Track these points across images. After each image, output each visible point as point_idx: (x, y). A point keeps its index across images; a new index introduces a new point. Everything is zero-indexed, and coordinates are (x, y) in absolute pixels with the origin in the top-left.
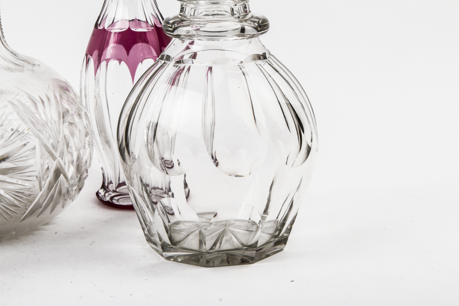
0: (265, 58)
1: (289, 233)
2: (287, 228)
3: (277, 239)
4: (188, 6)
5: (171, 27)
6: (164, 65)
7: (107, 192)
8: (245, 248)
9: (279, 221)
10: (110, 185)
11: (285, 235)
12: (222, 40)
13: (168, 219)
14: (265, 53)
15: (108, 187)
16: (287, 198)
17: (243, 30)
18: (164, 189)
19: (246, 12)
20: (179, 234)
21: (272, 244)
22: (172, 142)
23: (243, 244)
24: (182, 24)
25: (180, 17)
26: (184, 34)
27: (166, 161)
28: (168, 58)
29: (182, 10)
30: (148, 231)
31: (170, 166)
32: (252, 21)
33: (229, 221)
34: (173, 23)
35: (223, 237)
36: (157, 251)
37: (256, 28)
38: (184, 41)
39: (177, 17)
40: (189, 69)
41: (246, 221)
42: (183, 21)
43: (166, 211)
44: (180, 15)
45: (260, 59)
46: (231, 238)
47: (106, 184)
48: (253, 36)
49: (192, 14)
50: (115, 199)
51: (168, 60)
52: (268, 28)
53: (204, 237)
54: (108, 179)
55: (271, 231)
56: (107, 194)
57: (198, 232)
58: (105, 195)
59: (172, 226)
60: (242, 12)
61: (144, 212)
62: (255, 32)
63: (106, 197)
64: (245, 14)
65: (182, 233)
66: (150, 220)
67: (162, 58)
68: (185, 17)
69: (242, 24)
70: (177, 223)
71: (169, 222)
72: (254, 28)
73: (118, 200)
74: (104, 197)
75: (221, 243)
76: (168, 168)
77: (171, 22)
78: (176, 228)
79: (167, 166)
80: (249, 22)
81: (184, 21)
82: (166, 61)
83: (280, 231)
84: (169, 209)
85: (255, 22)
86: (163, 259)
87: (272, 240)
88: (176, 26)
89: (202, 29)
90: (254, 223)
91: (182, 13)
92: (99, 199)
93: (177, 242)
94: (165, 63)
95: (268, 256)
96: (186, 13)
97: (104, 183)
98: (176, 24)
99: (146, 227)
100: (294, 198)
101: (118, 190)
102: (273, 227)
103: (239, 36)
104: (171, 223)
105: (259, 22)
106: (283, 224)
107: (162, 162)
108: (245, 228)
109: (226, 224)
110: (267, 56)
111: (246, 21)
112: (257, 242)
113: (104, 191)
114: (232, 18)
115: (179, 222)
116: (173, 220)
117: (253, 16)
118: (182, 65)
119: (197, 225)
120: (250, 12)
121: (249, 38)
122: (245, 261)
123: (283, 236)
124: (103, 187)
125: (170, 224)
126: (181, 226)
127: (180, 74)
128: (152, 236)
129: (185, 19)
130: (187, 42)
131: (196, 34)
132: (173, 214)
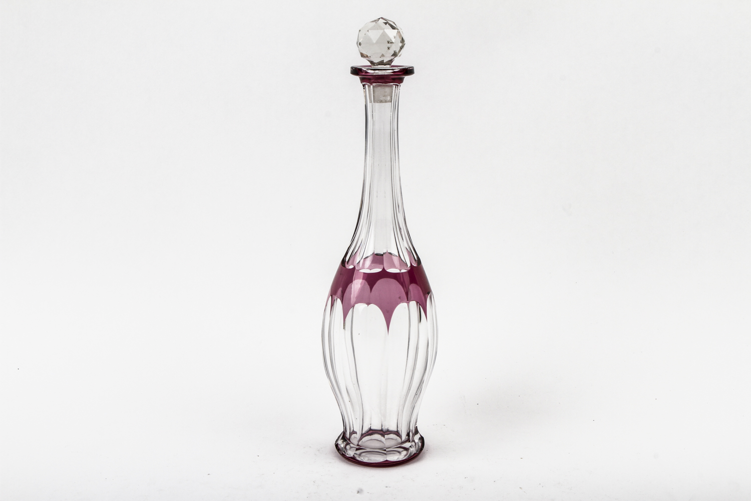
7: (348, 444)
10: (353, 436)
15: (349, 439)
47: (348, 435)
54: (350, 429)
56: (348, 447)
58: (345, 448)
73: (360, 455)
92: (340, 453)
97: (344, 433)
101: (360, 443)
113: (343, 442)
124: (344, 437)
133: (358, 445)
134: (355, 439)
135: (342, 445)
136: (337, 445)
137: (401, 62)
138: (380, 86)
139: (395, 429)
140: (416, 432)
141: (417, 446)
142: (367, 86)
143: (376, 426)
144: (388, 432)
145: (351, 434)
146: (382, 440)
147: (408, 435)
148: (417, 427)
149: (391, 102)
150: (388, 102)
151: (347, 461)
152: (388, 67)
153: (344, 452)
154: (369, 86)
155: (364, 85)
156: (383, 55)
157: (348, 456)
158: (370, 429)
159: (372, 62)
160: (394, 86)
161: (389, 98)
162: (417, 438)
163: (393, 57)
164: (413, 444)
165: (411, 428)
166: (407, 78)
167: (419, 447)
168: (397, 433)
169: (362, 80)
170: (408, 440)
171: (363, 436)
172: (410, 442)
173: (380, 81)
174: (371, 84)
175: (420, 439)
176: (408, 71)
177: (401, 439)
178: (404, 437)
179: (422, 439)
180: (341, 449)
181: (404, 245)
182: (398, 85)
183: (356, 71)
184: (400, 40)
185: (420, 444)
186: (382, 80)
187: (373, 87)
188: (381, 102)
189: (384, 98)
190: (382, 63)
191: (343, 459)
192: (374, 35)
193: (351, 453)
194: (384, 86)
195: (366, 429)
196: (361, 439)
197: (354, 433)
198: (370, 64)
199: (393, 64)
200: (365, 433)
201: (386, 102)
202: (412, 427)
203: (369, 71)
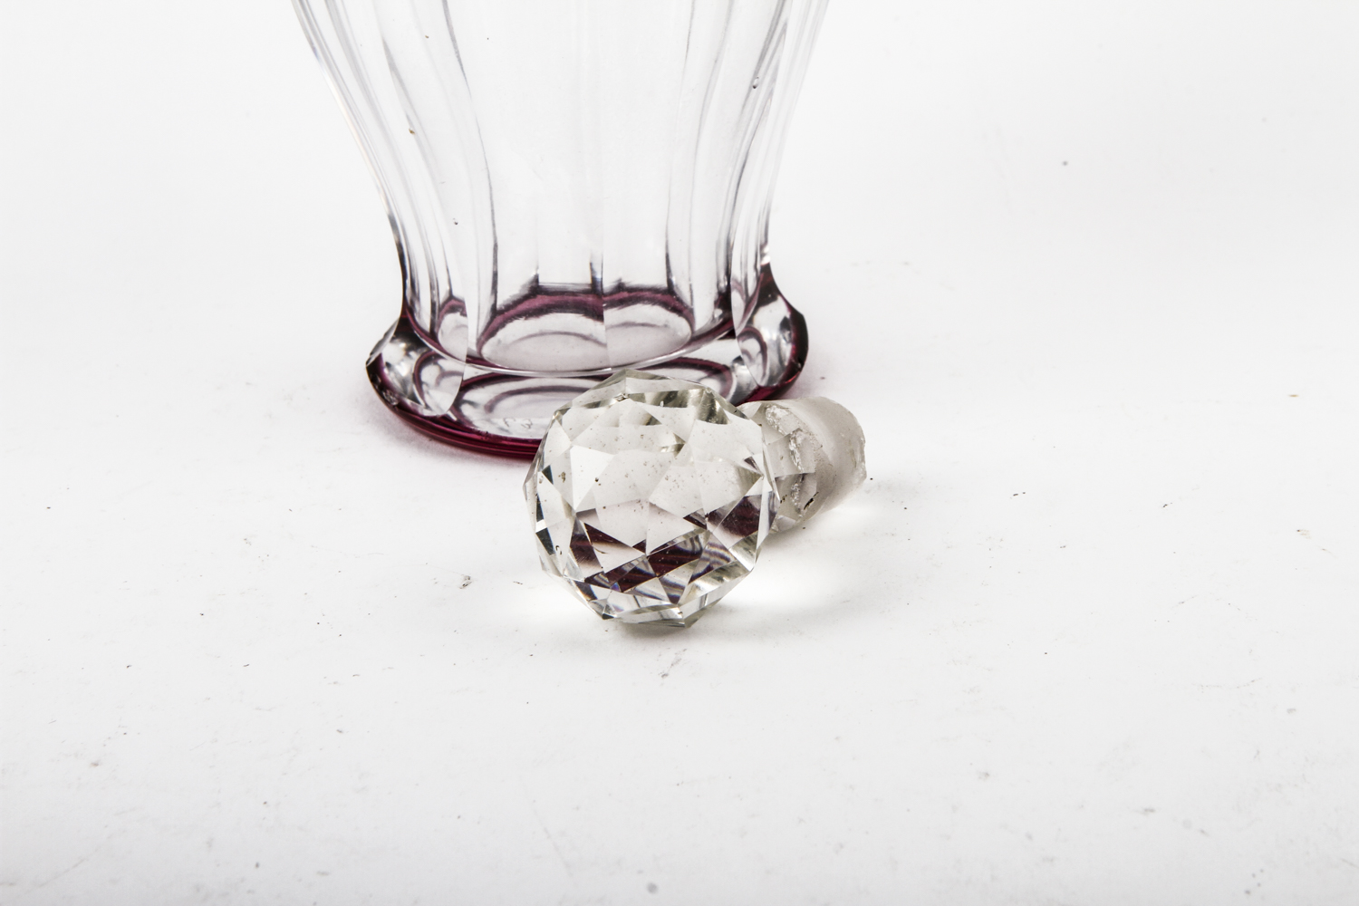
7: (428, 359)
10: (450, 320)
15: (433, 336)
47: (424, 318)
50: (471, 403)
54: (433, 287)
56: (429, 373)
58: (416, 377)
63: (424, 387)
73: (490, 408)
74: (413, 388)
92: (387, 402)
97: (408, 309)
101: (486, 352)
113: (408, 350)
124: (406, 329)
133: (474, 359)
134: (459, 335)
135: (400, 363)
136: (375, 370)
139: (661, 282)
140: (767, 290)
141: (772, 356)
143: (566, 273)
144: (627, 295)
145: (438, 311)
146: (595, 335)
147: (724, 300)
148: (766, 270)
151: (425, 440)
153: (414, 398)
157: (426, 413)
158: (535, 289)
162: (769, 320)
164: (752, 345)
165: (736, 272)
167: (781, 361)
168: (669, 298)
170: (724, 328)
171: (500, 316)
172: (731, 335)
175: (785, 325)
177: (691, 321)
178: (705, 314)
179: (796, 325)
180: (396, 384)
185: (787, 349)
191: (407, 431)
193: (438, 401)
195: (510, 290)
196: (490, 332)
197: (453, 310)
200: (508, 307)
202: (744, 265)
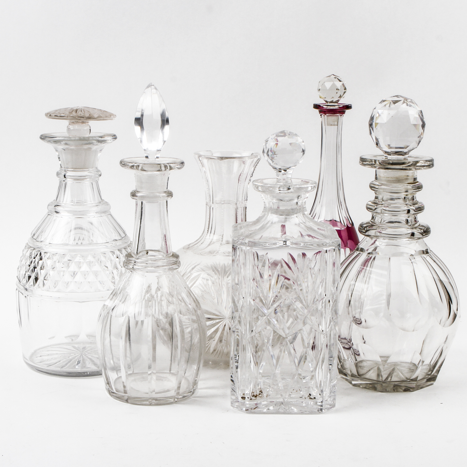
0: (427, 253)
1: (438, 373)
2: (437, 370)
3: (430, 376)
4: (377, 216)
5: (364, 230)
6: (359, 254)
8: (408, 380)
9: (432, 365)
11: (435, 374)
12: (399, 240)
13: (356, 358)
14: (427, 249)
16: (437, 350)
17: (413, 234)
18: (348, 340)
19: (416, 222)
20: (363, 369)
21: (425, 380)
22: (361, 306)
23: (407, 378)
24: (372, 228)
25: (371, 223)
26: (374, 235)
27: (357, 319)
28: (362, 250)
29: (373, 218)
30: (341, 366)
31: (359, 323)
32: (420, 228)
33: (396, 363)
34: (366, 227)
35: (393, 373)
36: (347, 380)
37: (422, 234)
38: (372, 239)
39: (369, 223)
40: (374, 258)
41: (408, 363)
42: (372, 226)
43: (354, 353)
44: (371, 222)
45: (423, 253)
46: (399, 374)
48: (419, 238)
49: (380, 222)
51: (361, 251)
52: (430, 233)
53: (380, 372)
55: (426, 371)
57: (376, 368)
59: (358, 364)
60: (413, 221)
61: (340, 352)
62: (421, 236)
64: (415, 223)
65: (365, 368)
66: (344, 358)
67: (357, 250)
68: (375, 223)
69: (412, 230)
70: (361, 361)
71: (356, 360)
72: (420, 233)
75: (391, 377)
76: (358, 323)
77: (365, 226)
78: (361, 365)
79: (357, 322)
80: (418, 229)
81: (374, 226)
82: (361, 252)
83: (432, 371)
84: (356, 351)
85: (421, 229)
86: (351, 386)
87: (427, 376)
88: (368, 229)
89: (383, 232)
90: (415, 365)
91: (372, 221)
93: (361, 375)
94: (360, 253)
95: (422, 388)
96: (376, 220)
98: (368, 228)
99: (340, 363)
100: (443, 348)
102: (427, 369)
103: (410, 238)
104: (358, 361)
105: (424, 229)
106: (434, 367)
107: (354, 320)
108: (408, 368)
109: (395, 364)
110: (429, 251)
111: (416, 228)
112: (417, 377)
114: (407, 226)
115: (362, 360)
116: (359, 359)
117: (420, 225)
118: (370, 256)
119: (376, 363)
120: (418, 221)
121: (417, 239)
122: (407, 390)
123: (433, 375)
125: (356, 362)
126: (364, 364)
127: (369, 262)
128: (344, 369)
129: (375, 225)
130: (374, 239)
131: (380, 235)
132: (359, 355)
137: (344, 101)
138: (331, 115)
142: (323, 115)
149: (338, 125)
150: (336, 125)
152: (336, 104)
154: (324, 116)
155: (321, 115)
156: (333, 98)
159: (327, 102)
160: (340, 116)
161: (336, 123)
163: (339, 98)
166: (347, 111)
169: (320, 112)
173: (330, 113)
174: (325, 114)
176: (348, 107)
181: (344, 214)
182: (341, 115)
183: (317, 106)
184: (343, 88)
186: (333, 112)
187: (327, 116)
188: (331, 125)
189: (333, 123)
190: (332, 102)
192: (328, 85)
194: (333, 115)
198: (325, 102)
199: (339, 103)
201: (334, 125)
203: (324, 107)
